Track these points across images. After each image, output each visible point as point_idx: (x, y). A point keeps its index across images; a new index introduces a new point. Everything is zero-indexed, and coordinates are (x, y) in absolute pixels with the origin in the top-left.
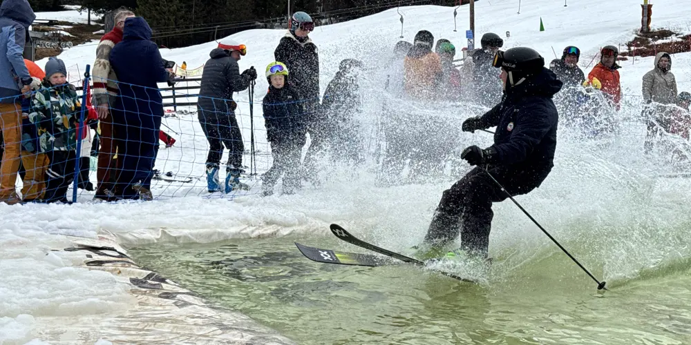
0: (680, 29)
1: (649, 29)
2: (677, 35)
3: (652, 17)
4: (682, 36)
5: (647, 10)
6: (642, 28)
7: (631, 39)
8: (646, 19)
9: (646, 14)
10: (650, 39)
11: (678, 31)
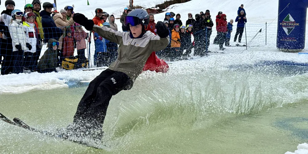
11: (144, 7)
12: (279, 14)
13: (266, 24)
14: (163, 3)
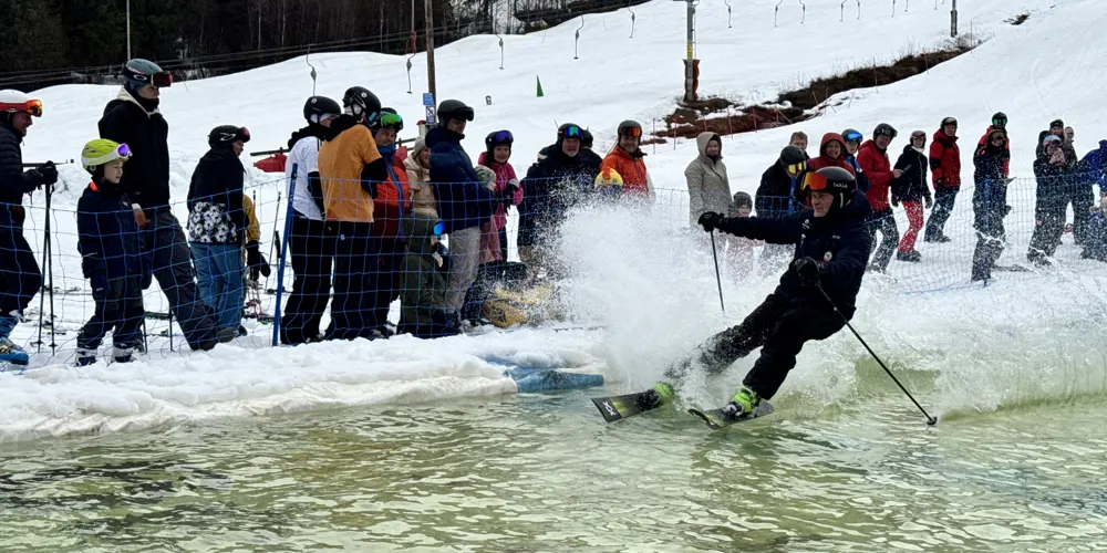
0: (741, 97)
1: (695, 96)
2: (735, 106)
3: (699, 78)
4: (742, 108)
5: (692, 68)
6: (686, 95)
7: (671, 111)
8: (691, 81)
9: (691, 74)
10: (698, 112)
11: (737, 101)
14: (808, 85)
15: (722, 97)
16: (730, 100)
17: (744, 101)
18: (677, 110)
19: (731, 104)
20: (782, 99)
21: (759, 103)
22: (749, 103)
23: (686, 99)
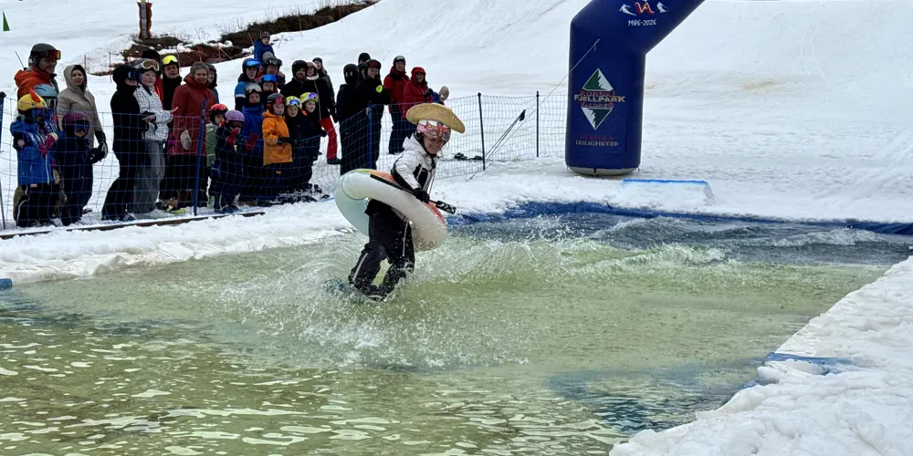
0: (189, 36)
1: (149, 35)
2: (185, 44)
3: (152, 19)
4: (191, 45)
5: (146, 10)
6: (140, 33)
7: (128, 46)
8: (145, 21)
9: (144, 16)
11: (186, 39)
12: (570, 69)
13: (538, 96)
14: (246, 28)
15: (172, 36)
16: (179, 38)
17: (191, 40)
18: (133, 46)
19: (180, 42)
20: (224, 39)
21: (205, 43)
22: (196, 42)
23: (141, 36)
